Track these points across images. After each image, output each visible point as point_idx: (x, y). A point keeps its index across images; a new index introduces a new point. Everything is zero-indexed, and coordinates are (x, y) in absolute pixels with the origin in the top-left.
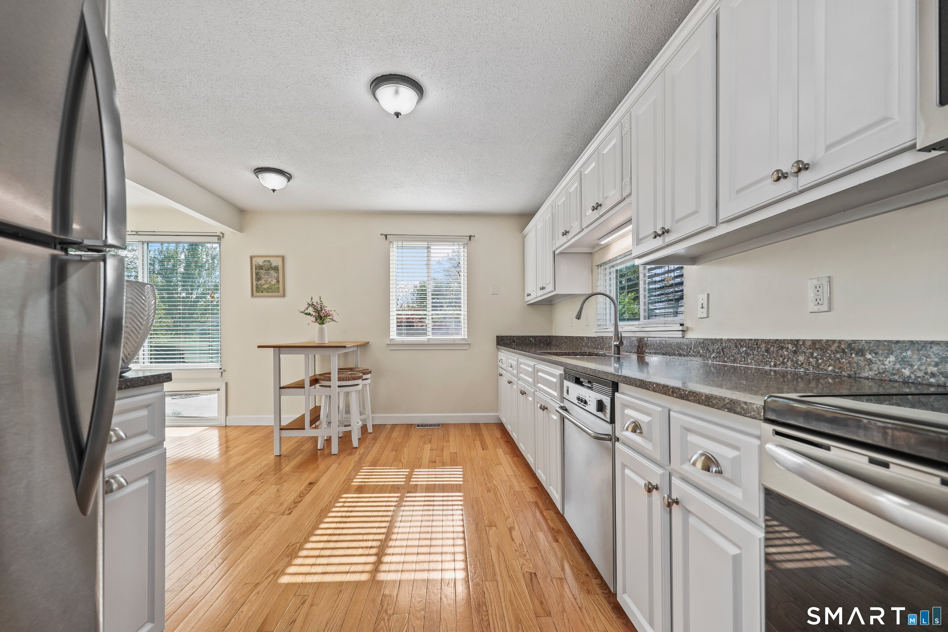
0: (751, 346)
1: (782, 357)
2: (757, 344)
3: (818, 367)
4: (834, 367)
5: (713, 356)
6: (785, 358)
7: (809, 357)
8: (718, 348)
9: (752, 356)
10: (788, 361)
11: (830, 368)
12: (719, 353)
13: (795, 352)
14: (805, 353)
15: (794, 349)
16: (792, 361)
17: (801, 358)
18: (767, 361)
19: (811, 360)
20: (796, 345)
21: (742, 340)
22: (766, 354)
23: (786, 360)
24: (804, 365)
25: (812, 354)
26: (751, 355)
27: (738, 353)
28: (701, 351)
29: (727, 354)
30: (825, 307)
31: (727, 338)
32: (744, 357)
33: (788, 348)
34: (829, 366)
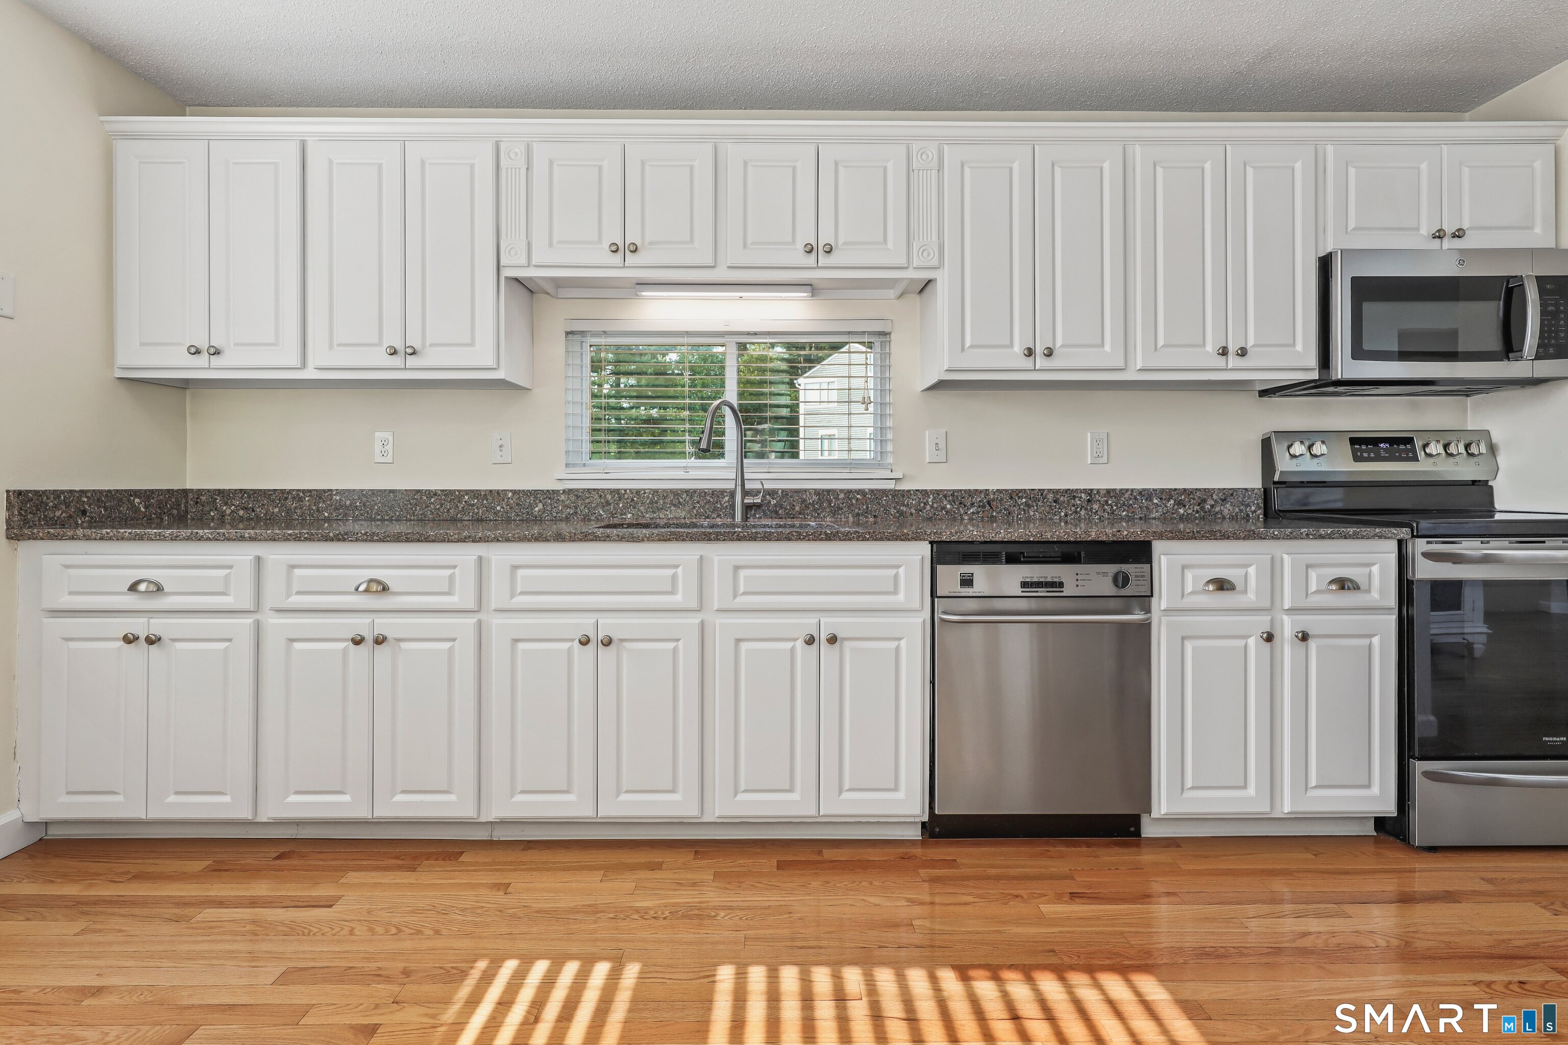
0: (1033, 497)
1: (1074, 506)
2: (1042, 494)
3: (1113, 513)
4: (1128, 512)
5: (971, 511)
6: (1078, 508)
7: (1104, 505)
8: (980, 501)
9: (1035, 508)
10: (1081, 510)
11: (1124, 513)
12: (984, 507)
13: (1089, 501)
14: (1099, 501)
15: (1088, 497)
16: (1086, 509)
17: (1096, 506)
18: (1056, 512)
19: (1106, 507)
20: (1090, 495)
21: (1020, 491)
22: (1055, 504)
23: (1079, 509)
24: (1099, 513)
25: (1107, 502)
26: (1033, 506)
27: (1015, 506)
28: (948, 506)
29: (997, 507)
30: (1104, 460)
31: (995, 488)
32: (1024, 510)
33: (1081, 497)
34: (1123, 512)
